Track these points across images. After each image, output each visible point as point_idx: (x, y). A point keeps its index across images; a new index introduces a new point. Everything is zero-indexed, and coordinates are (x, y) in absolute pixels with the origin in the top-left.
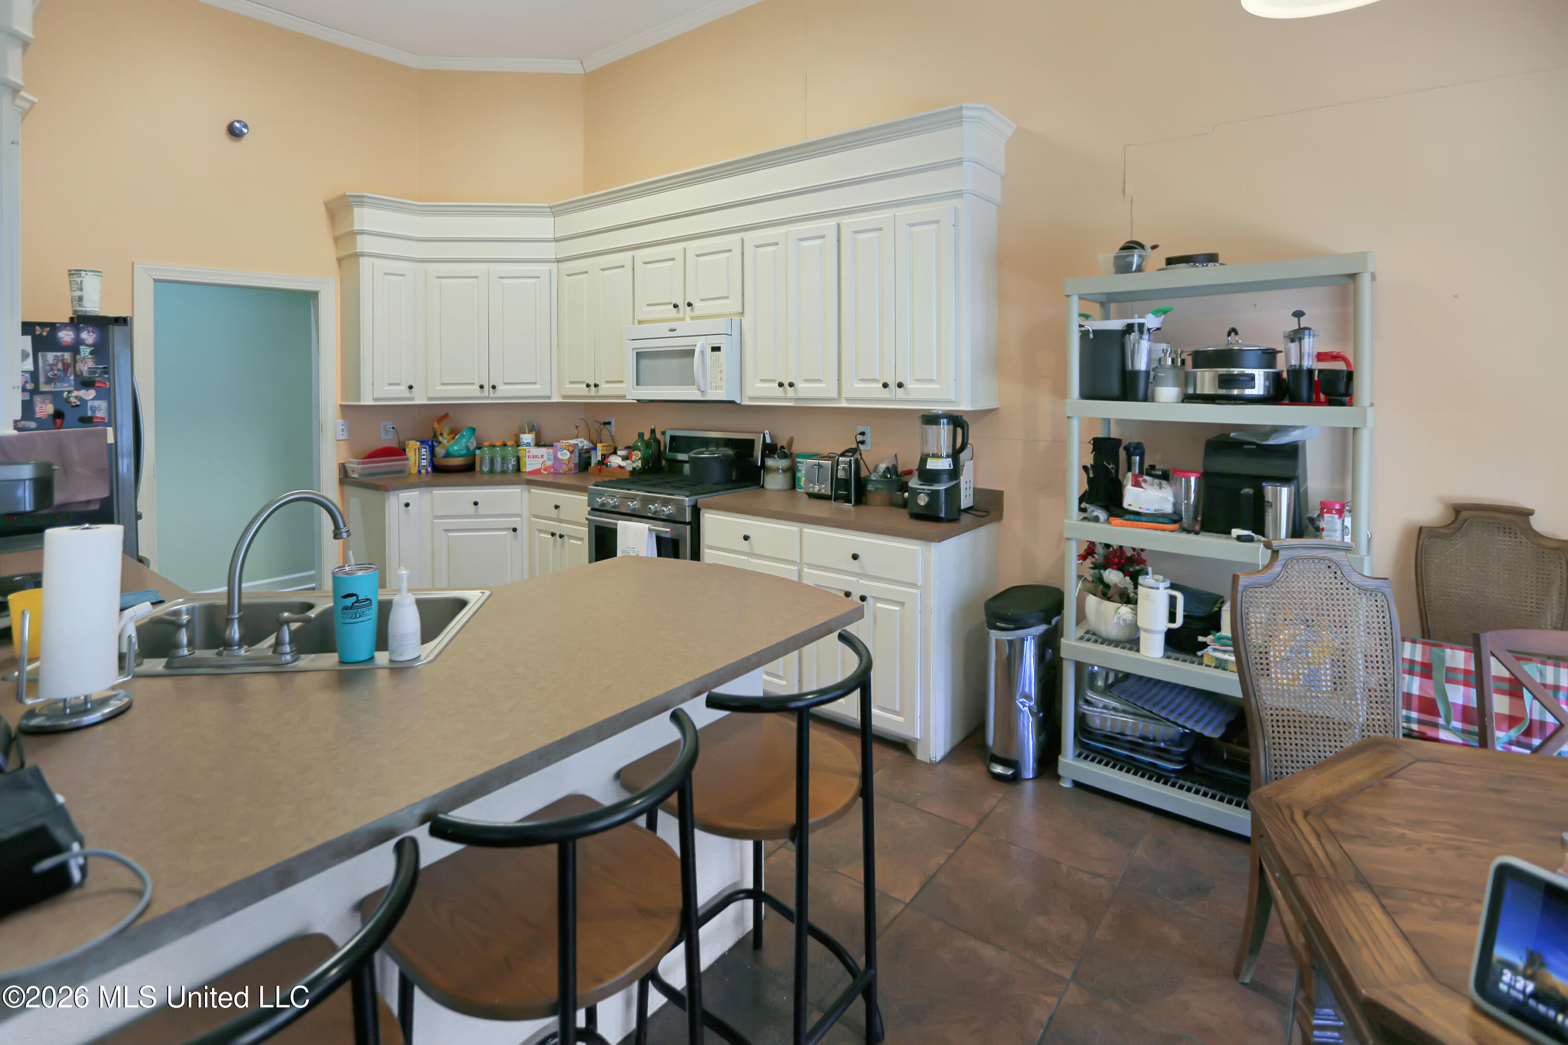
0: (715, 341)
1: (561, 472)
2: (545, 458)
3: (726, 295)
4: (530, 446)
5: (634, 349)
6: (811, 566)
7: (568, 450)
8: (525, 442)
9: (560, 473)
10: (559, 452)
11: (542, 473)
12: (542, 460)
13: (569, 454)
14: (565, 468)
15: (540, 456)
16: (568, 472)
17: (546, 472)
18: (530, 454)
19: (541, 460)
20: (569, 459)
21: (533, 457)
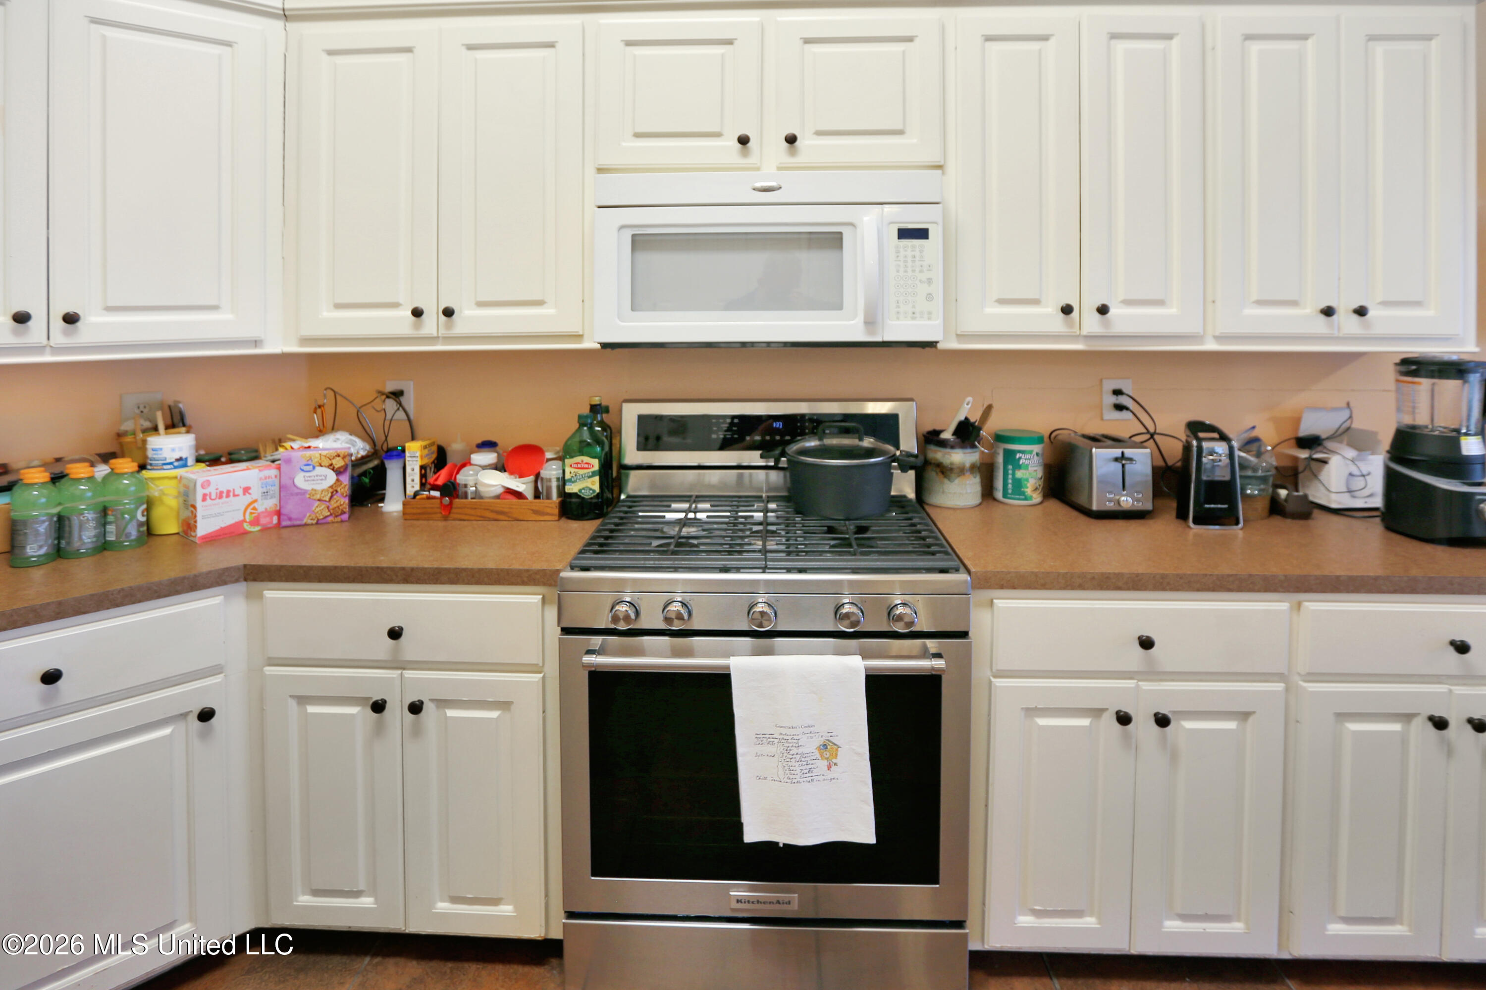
0: (914, 219)
1: (306, 520)
2: (256, 493)
3: (899, 127)
4: (185, 466)
5: (623, 227)
6: (1313, 677)
7: (331, 466)
8: (171, 457)
9: (306, 525)
10: (302, 474)
11: (247, 533)
12: (248, 499)
13: (332, 477)
14: (321, 510)
15: (239, 491)
16: (330, 519)
17: (258, 528)
18: (212, 490)
19: (243, 501)
20: (334, 491)
21: (220, 495)
